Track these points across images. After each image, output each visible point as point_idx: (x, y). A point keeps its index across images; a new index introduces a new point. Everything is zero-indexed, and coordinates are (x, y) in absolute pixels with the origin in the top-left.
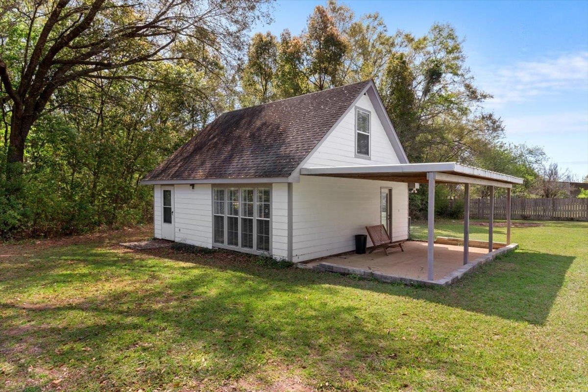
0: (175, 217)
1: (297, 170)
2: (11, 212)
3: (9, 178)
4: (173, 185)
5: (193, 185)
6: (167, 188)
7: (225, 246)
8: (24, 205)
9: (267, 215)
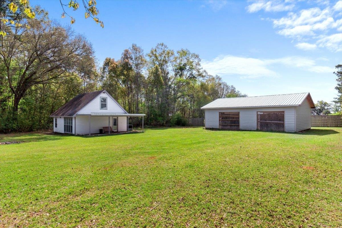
0: (58, 126)
1: (75, 114)
2: (14, 125)
3: (13, 116)
4: (57, 117)
5: (61, 117)
6: (56, 118)
7: (66, 132)
8: (17, 123)
9: (72, 124)
